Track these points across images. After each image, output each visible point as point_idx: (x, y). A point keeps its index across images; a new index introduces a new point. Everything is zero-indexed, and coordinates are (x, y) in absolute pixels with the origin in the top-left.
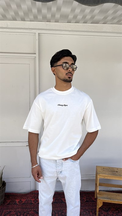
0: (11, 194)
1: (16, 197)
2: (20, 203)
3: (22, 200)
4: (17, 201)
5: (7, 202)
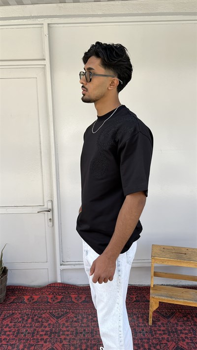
0: (18, 288)
1: (25, 292)
2: (30, 301)
3: (33, 296)
4: (26, 298)
5: (10, 299)
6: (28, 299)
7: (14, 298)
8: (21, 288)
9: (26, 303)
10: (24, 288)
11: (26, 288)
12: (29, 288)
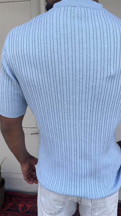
0: (15, 194)
1: (20, 199)
2: (24, 210)
3: (27, 205)
4: (20, 206)
5: (7, 206)
6: (22, 208)
7: (11, 204)
8: (17, 194)
9: (20, 212)
10: (20, 195)
11: (22, 195)
12: (24, 196)
